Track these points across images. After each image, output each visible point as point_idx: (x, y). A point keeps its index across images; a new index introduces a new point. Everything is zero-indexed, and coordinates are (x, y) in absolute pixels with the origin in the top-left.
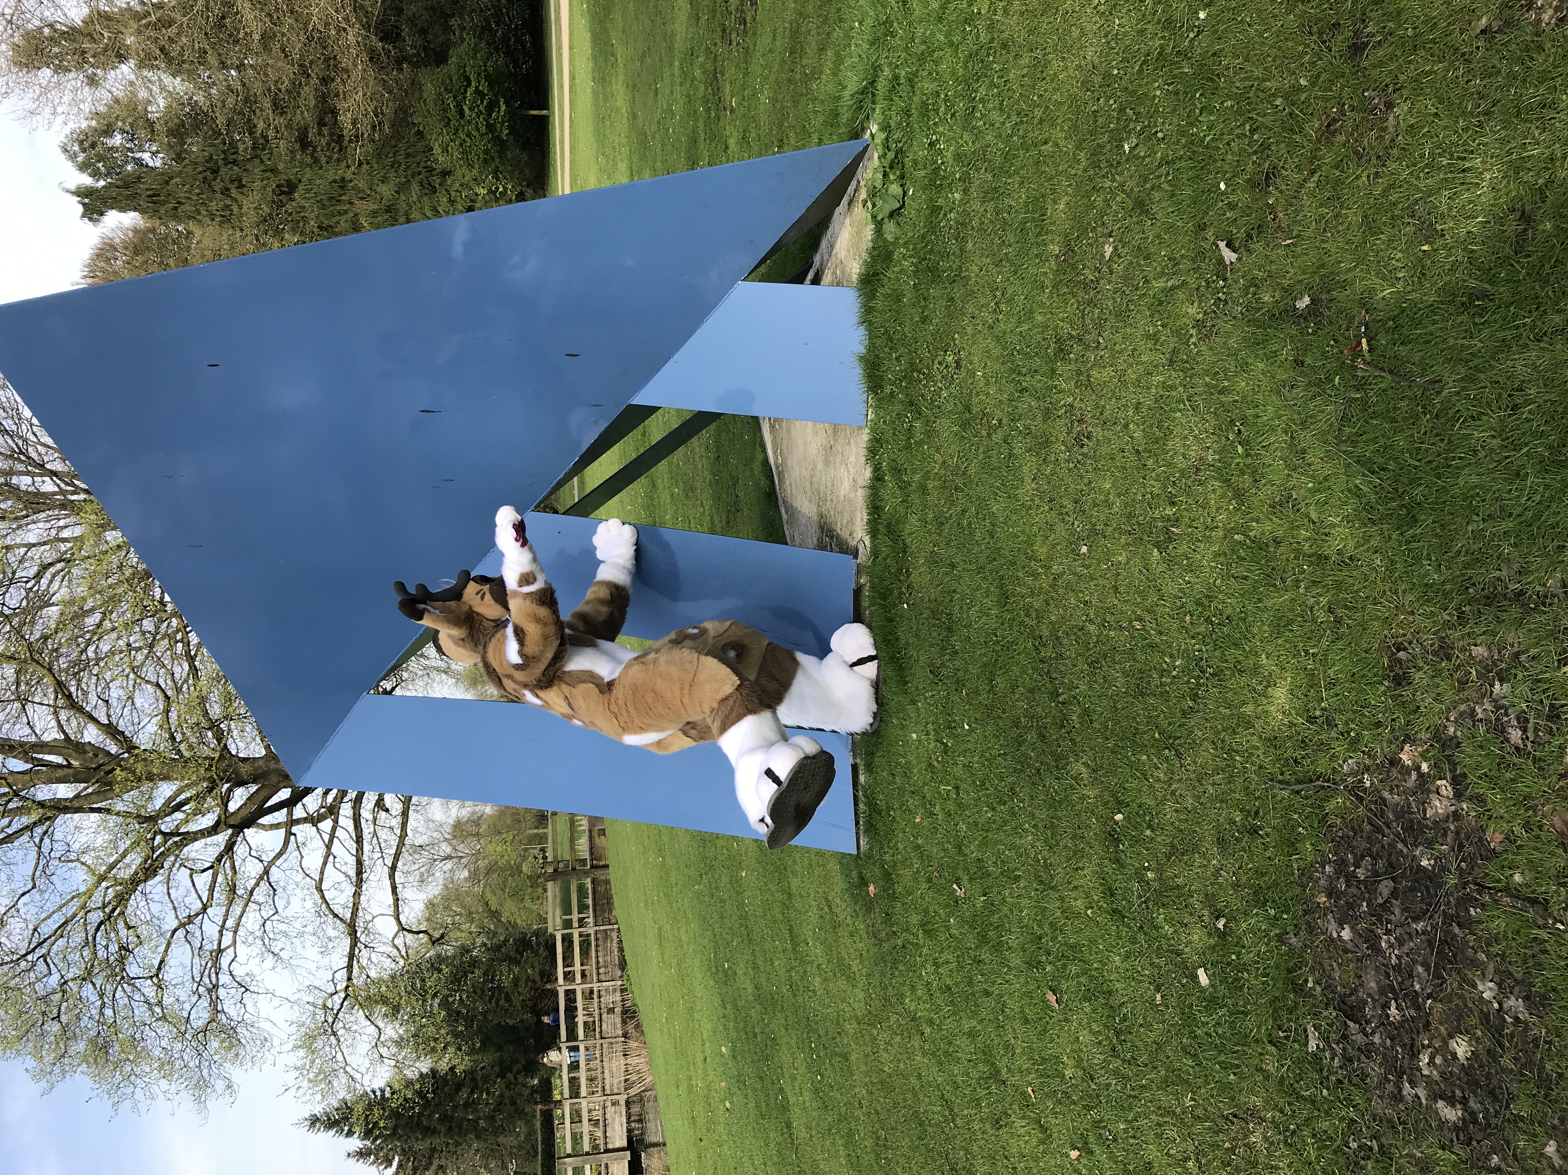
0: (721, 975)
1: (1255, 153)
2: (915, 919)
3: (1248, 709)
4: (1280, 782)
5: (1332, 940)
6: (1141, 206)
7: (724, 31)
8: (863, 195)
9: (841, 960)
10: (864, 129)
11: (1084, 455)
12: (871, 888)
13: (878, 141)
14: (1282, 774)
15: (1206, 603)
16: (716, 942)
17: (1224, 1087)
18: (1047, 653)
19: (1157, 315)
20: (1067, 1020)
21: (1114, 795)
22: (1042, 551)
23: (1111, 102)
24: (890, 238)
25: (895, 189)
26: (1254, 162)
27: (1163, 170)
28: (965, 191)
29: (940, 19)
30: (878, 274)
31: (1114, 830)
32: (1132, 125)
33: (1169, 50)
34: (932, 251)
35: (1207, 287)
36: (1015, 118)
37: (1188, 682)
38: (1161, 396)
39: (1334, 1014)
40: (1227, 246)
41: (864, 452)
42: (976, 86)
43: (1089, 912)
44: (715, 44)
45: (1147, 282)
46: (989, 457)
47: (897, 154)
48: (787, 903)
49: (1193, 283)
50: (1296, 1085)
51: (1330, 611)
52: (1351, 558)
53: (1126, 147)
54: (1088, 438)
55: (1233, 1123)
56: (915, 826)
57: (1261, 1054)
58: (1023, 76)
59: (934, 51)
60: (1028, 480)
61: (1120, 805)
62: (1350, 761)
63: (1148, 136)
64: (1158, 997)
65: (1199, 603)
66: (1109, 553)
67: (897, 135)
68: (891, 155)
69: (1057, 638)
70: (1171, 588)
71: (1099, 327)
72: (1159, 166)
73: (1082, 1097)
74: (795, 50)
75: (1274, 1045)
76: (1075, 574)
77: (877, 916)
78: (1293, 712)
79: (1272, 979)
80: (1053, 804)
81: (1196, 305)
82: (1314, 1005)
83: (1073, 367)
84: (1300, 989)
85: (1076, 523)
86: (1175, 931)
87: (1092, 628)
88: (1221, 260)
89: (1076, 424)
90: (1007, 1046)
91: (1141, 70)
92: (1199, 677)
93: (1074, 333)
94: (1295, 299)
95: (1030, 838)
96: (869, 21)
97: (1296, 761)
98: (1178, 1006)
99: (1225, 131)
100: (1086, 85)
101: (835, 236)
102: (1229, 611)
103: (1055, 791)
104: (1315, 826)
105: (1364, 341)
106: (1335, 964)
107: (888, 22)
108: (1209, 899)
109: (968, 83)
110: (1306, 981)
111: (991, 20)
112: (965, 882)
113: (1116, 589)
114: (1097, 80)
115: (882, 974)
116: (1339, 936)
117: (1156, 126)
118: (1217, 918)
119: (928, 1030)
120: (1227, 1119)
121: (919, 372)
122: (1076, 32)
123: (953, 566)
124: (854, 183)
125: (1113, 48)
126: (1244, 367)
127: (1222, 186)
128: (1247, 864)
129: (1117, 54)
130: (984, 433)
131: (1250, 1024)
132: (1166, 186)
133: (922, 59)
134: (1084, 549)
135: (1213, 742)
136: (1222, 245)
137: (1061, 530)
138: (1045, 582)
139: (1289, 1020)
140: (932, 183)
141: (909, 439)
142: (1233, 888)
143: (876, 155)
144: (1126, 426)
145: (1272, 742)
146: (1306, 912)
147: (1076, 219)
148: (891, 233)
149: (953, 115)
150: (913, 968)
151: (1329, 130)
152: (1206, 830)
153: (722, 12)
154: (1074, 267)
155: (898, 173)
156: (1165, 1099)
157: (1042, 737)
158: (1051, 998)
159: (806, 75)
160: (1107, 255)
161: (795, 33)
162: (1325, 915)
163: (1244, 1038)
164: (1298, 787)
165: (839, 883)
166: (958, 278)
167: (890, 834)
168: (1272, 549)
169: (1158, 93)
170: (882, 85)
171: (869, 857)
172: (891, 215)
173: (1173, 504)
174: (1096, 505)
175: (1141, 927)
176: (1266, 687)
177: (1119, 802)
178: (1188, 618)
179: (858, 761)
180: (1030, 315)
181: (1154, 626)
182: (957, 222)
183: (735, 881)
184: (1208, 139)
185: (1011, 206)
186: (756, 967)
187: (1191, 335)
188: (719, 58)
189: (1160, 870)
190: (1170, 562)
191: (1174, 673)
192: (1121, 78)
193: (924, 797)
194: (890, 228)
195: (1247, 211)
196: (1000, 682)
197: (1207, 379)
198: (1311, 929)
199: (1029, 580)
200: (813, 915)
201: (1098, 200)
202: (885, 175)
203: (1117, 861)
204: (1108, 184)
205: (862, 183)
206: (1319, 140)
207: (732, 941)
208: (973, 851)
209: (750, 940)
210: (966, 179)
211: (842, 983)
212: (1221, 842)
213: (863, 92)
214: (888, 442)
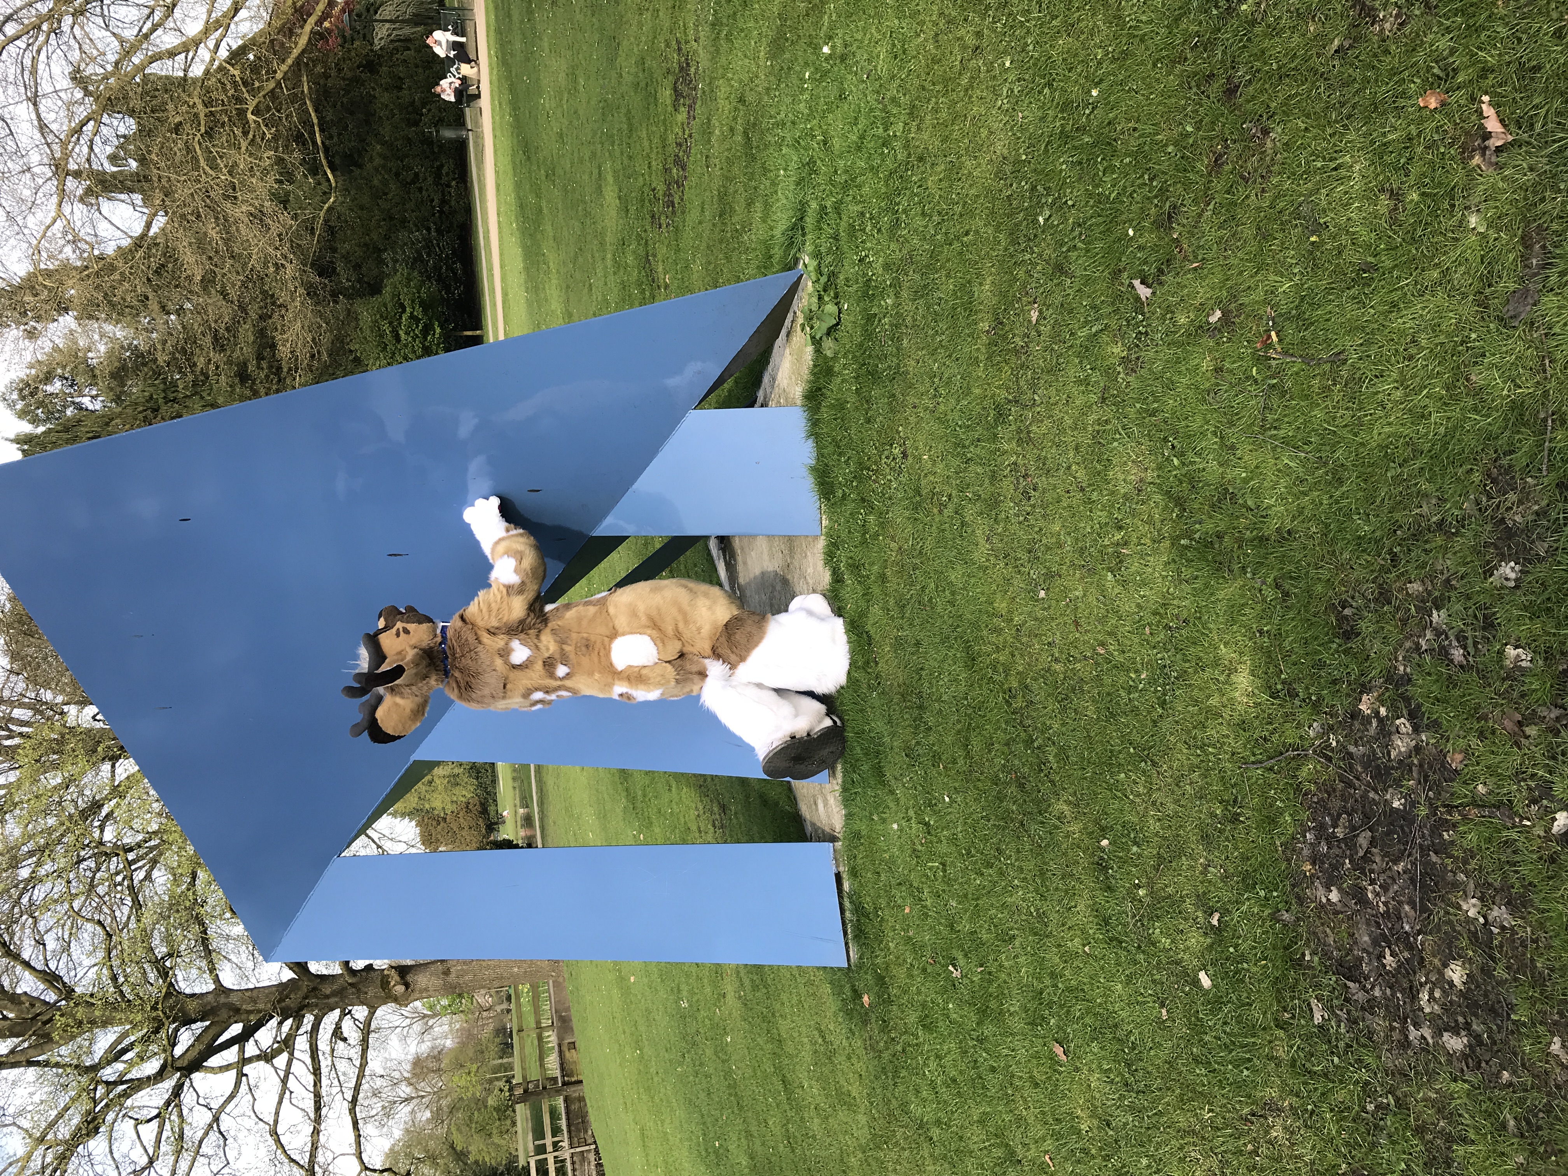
0: (712, 1157)
1: (1156, 197)
2: (912, 1018)
3: (1214, 701)
4: (1253, 763)
5: (1322, 906)
6: (1060, 269)
7: (653, 217)
8: (800, 320)
9: (839, 1092)
10: (796, 261)
11: (1033, 506)
12: (866, 999)
13: (811, 268)
14: (1254, 755)
15: (1162, 611)
16: (704, 1123)
17: (1239, 1086)
18: (1018, 703)
19: (1085, 361)
20: (1077, 1069)
21: (1097, 822)
22: (1001, 606)
23: (1023, 183)
24: (829, 354)
25: (831, 308)
26: (1156, 206)
27: (1077, 233)
28: (897, 295)
29: (859, 148)
30: (820, 389)
31: (1102, 858)
32: (1044, 200)
33: (1069, 128)
34: (870, 356)
35: (1128, 325)
36: (936, 218)
37: (1156, 691)
38: (1098, 432)
39: (1334, 978)
40: (1142, 283)
41: (822, 556)
42: (897, 200)
43: (1087, 949)
44: (645, 231)
45: (1072, 334)
46: (944, 530)
47: (829, 277)
48: (778, 1051)
49: (1114, 324)
50: (1308, 1065)
51: (1278, 586)
52: (1289, 532)
53: (1041, 219)
54: (1034, 490)
55: (1252, 1123)
56: (905, 918)
57: (1270, 1042)
58: (940, 180)
59: (856, 178)
60: (982, 542)
61: (1104, 831)
62: (1315, 724)
63: (1059, 206)
64: (1164, 1011)
65: (1155, 613)
66: (1066, 590)
67: (829, 259)
68: (824, 279)
69: (1026, 687)
70: (1127, 607)
71: (1033, 386)
72: (1072, 230)
73: (1101, 1149)
74: (724, 211)
75: (1282, 1028)
76: (1036, 619)
77: (874, 1027)
78: (1256, 691)
79: (1271, 960)
80: (1039, 850)
81: (1120, 344)
82: (1314, 976)
83: (1013, 427)
84: (1299, 963)
85: (1032, 572)
86: (1172, 942)
87: (1058, 667)
88: (1138, 298)
89: (1021, 480)
90: (1019, 1119)
91: (1046, 150)
92: (1165, 684)
93: (1010, 397)
94: (1208, 315)
95: (1020, 893)
96: (793, 165)
97: (1265, 739)
98: (1185, 1016)
99: (1127, 184)
100: (999, 175)
101: (777, 369)
102: (1185, 614)
103: (1040, 838)
104: (1291, 797)
105: (1273, 334)
106: (1328, 930)
107: (812, 162)
108: (1202, 900)
109: (890, 197)
110: (1303, 955)
111: (906, 138)
112: (961, 961)
113: (1076, 623)
114: (1008, 169)
115: (885, 1088)
116: (1328, 900)
117: (1065, 196)
118: (1211, 915)
119: (935, 1132)
120: (1246, 1120)
121: (868, 469)
122: (984, 133)
123: (918, 644)
124: (790, 316)
125: (1019, 138)
126: (1170, 385)
127: (1131, 232)
128: (1232, 854)
129: (1024, 142)
130: (935, 511)
131: (1256, 1014)
132: (1080, 245)
133: (846, 186)
134: (1042, 594)
135: (1185, 742)
136: (1137, 283)
137: (1018, 582)
138: (1008, 634)
139: (1293, 998)
140: (865, 294)
141: (864, 534)
142: (1222, 881)
143: (810, 284)
144: (1069, 468)
145: (1242, 725)
146: (1293, 886)
147: (1003, 295)
148: (830, 348)
149: (879, 231)
150: (916, 1071)
151: (1217, 163)
152: (1190, 833)
153: (650, 201)
154: (1004, 337)
155: (832, 294)
156: (1182, 1120)
157: (1021, 786)
158: (1059, 1050)
159: (737, 230)
160: (1034, 320)
161: (722, 196)
162: (1313, 883)
163: (1252, 1029)
164: (1269, 764)
165: (832, 1005)
166: (898, 374)
167: (880, 938)
168: (1217, 546)
169: (1064, 167)
170: (810, 221)
171: (860, 966)
172: (828, 334)
173: (1120, 528)
174: (1048, 548)
175: (1139, 947)
176: (1229, 675)
177: (1103, 829)
178: (1147, 630)
179: (841, 869)
180: (967, 392)
181: (1117, 647)
182: (891, 325)
183: (721, 1050)
184: (1113, 195)
185: (940, 299)
186: (749, 1135)
187: (1119, 373)
188: (650, 242)
189: (1150, 885)
190: (1124, 583)
191: (1141, 686)
192: (1029, 163)
193: (911, 885)
194: (829, 347)
195: (1155, 248)
196: (976, 744)
197: (1138, 406)
198: (1301, 900)
199: (993, 638)
200: (806, 1055)
201: (1020, 273)
202: (820, 298)
203: (1109, 888)
204: (1028, 256)
205: (799, 313)
206: (1210, 174)
207: (722, 1115)
208: (965, 926)
209: (741, 1108)
210: (896, 285)
211: (843, 1115)
212: (1205, 838)
213: (793, 228)
214: (844, 542)
